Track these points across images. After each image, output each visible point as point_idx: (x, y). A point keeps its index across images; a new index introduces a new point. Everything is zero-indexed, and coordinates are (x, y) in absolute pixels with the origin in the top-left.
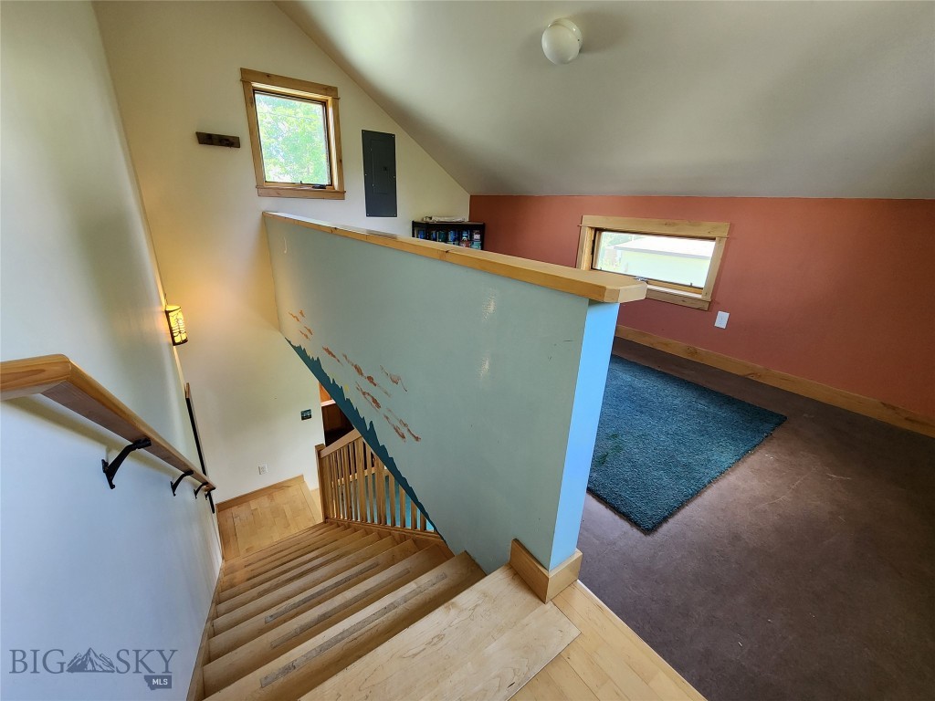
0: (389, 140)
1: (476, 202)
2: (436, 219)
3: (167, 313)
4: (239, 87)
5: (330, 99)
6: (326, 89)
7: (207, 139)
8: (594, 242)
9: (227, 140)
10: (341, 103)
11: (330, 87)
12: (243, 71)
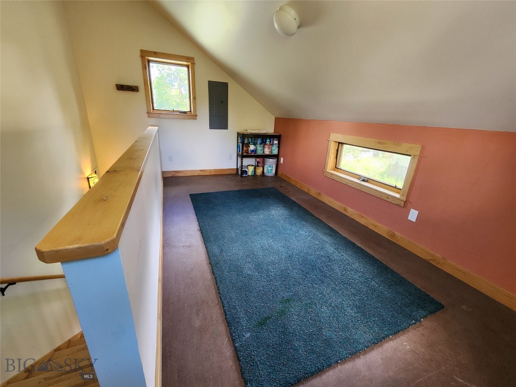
0: (225, 86)
1: (278, 121)
2: (249, 131)
3: (88, 179)
4: (139, 60)
5: (190, 64)
6: (187, 59)
7: (121, 87)
8: (337, 150)
9: (131, 88)
10: (196, 67)
11: (189, 57)
12: (142, 51)
